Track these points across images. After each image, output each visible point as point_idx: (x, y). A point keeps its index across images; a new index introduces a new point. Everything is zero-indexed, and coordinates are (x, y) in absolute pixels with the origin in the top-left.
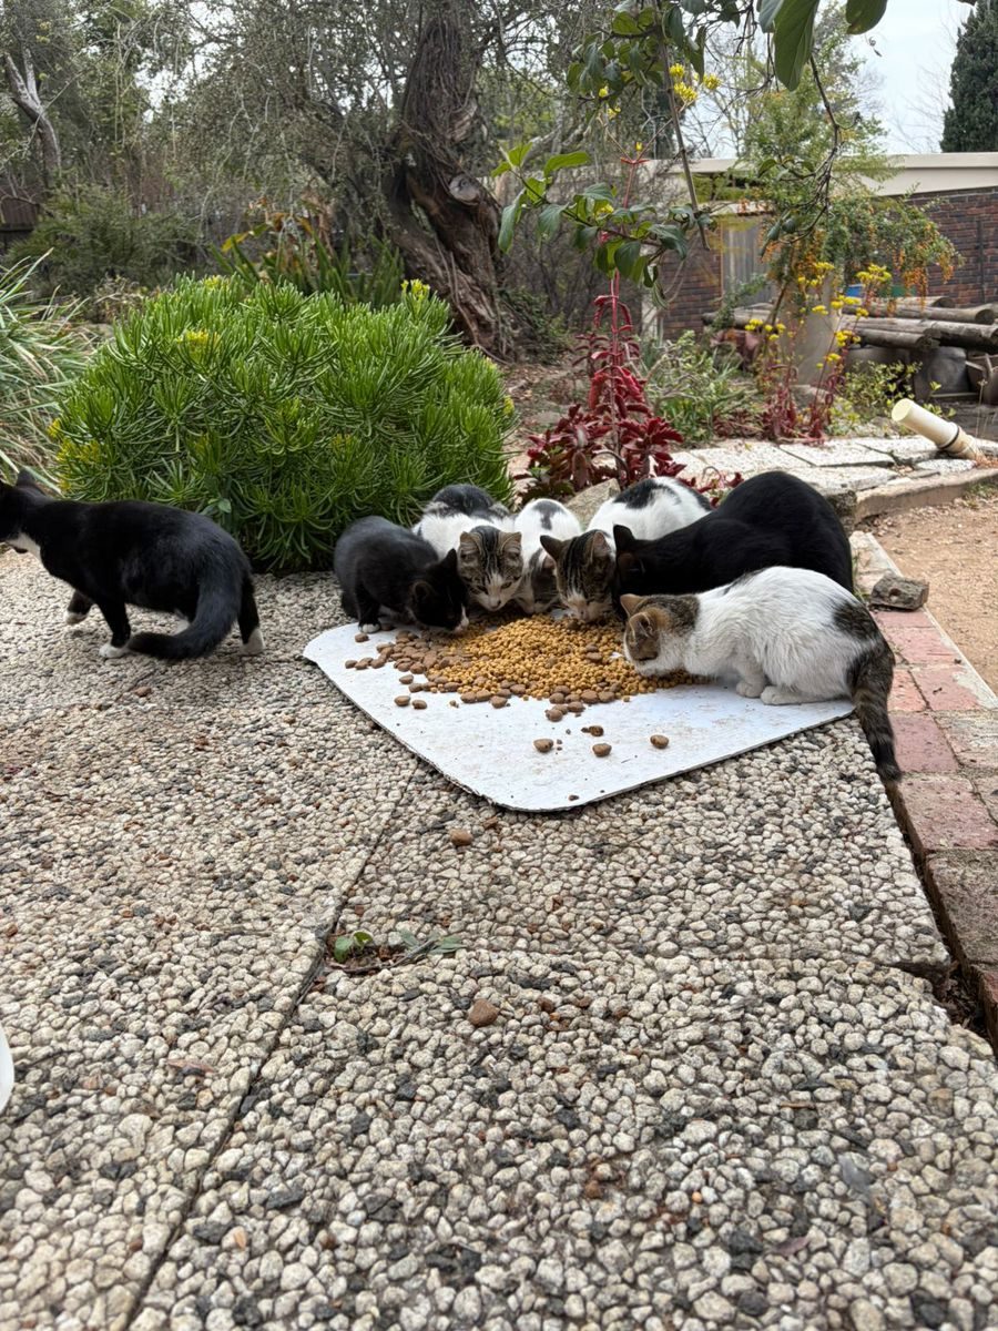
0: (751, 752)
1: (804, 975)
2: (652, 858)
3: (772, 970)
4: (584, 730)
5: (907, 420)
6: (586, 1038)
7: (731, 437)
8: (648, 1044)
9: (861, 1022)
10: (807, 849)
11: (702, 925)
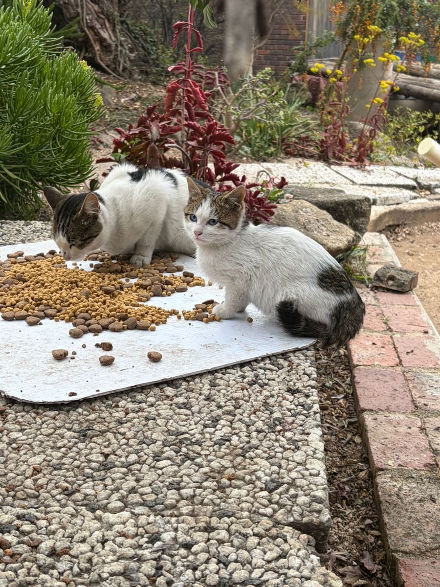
0: (225, 369)
1: (217, 529)
2: (124, 441)
3: (194, 524)
4: (97, 345)
5: (429, 154)
6: (29, 569)
7: (295, 156)
8: (79, 575)
9: (250, 563)
10: (247, 439)
11: (148, 490)
